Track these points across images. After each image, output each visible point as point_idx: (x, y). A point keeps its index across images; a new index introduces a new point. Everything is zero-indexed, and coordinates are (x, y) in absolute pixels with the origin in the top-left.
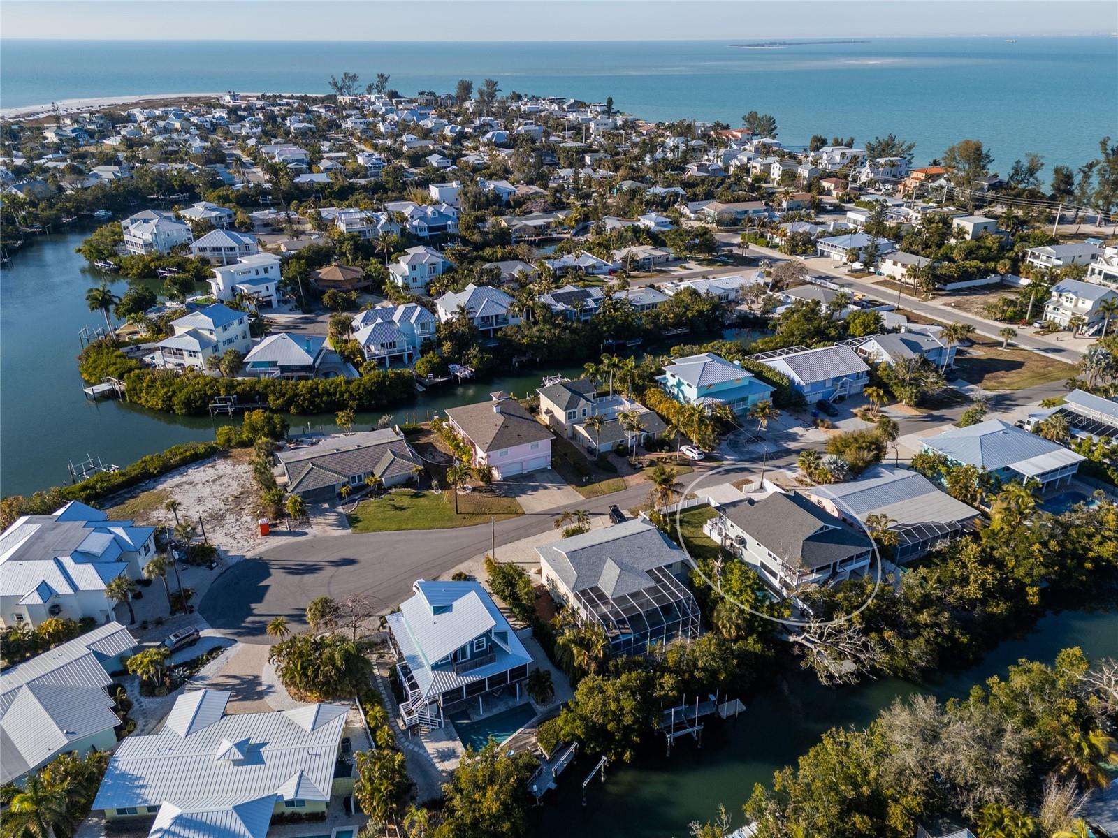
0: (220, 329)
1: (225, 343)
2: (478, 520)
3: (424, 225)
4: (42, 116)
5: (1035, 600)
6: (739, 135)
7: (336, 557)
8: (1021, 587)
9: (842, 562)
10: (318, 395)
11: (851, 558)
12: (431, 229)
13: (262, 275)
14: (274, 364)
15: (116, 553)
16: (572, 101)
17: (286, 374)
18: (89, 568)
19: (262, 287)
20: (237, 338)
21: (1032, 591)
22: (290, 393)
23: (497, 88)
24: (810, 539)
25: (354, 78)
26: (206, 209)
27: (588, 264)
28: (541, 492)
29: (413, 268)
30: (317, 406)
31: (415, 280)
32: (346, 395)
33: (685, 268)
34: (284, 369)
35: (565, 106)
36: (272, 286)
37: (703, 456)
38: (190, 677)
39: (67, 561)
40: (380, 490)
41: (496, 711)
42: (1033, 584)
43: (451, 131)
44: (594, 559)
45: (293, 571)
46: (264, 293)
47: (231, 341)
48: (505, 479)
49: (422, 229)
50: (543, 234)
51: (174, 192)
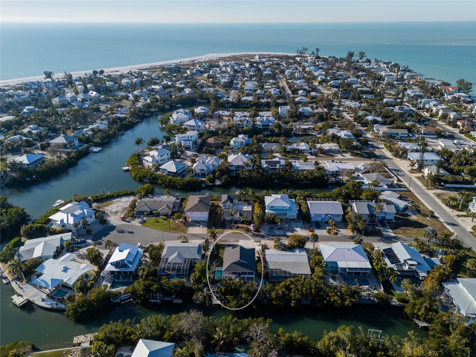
0: (160, 156)
1: (161, 160)
2: (173, 231)
3: (261, 124)
4: (195, 62)
5: (292, 305)
6: (451, 89)
7: (130, 231)
8: (290, 300)
9: (242, 273)
10: (171, 182)
11: (246, 273)
12: (263, 125)
13: (190, 138)
14: (166, 170)
15: (82, 216)
16: (393, 63)
17: (169, 174)
18: (72, 218)
19: (188, 142)
20: (165, 159)
21: (293, 302)
22: (164, 180)
23: (364, 55)
24: (234, 263)
25: (306, 49)
26: (201, 109)
27: (302, 149)
28: (197, 228)
29: (235, 142)
30: (170, 186)
31: (235, 146)
32: (178, 184)
33: (343, 156)
34: (169, 172)
35: (389, 66)
36: (191, 143)
37: (254, 230)
38: (77, 250)
39: (69, 215)
40: (158, 215)
41: (125, 281)
42: (294, 300)
43: (320, 79)
44: (174, 251)
45: (119, 232)
46: (188, 144)
47: (163, 160)
48: (192, 221)
49: (260, 125)
50: (305, 132)
51: (203, 99)
